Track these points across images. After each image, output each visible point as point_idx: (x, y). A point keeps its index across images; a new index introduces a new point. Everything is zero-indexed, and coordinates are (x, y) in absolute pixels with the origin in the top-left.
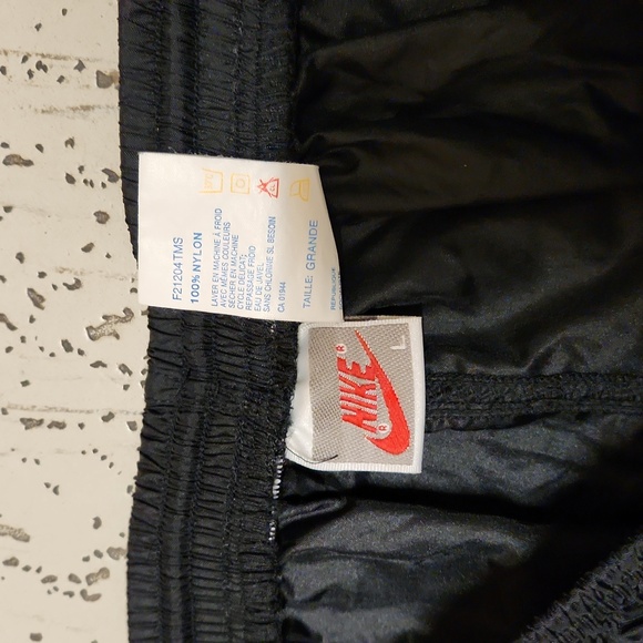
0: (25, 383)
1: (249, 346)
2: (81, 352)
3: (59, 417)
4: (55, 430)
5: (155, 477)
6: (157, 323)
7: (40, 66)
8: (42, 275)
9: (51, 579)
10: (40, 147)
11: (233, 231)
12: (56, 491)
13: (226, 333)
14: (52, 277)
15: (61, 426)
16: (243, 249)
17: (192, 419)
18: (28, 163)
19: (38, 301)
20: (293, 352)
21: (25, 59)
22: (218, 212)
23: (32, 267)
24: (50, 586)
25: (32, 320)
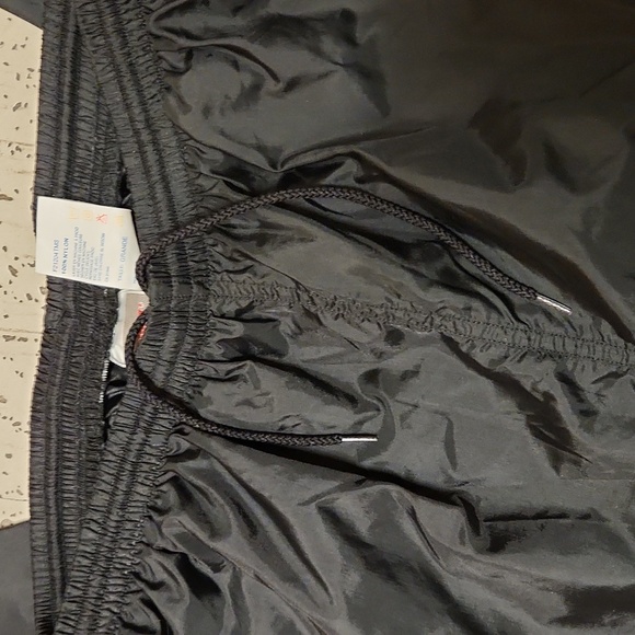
0: (6, 316)
1: (96, 300)
2: (37, 301)
3: (24, 335)
4: (22, 342)
5: (46, 367)
6: (52, 286)
7: (17, 148)
8: (16, 259)
9: (18, 424)
10: (17, 191)
11: (84, 239)
12: (21, 375)
13: (84, 292)
14: (22, 260)
15: (25, 340)
16: (88, 248)
17: (66, 337)
18: (11, 199)
19: (14, 272)
20: (116, 305)
21: (10, 145)
22: (77, 229)
23: (11, 254)
24: (17, 428)
25: (11, 282)
